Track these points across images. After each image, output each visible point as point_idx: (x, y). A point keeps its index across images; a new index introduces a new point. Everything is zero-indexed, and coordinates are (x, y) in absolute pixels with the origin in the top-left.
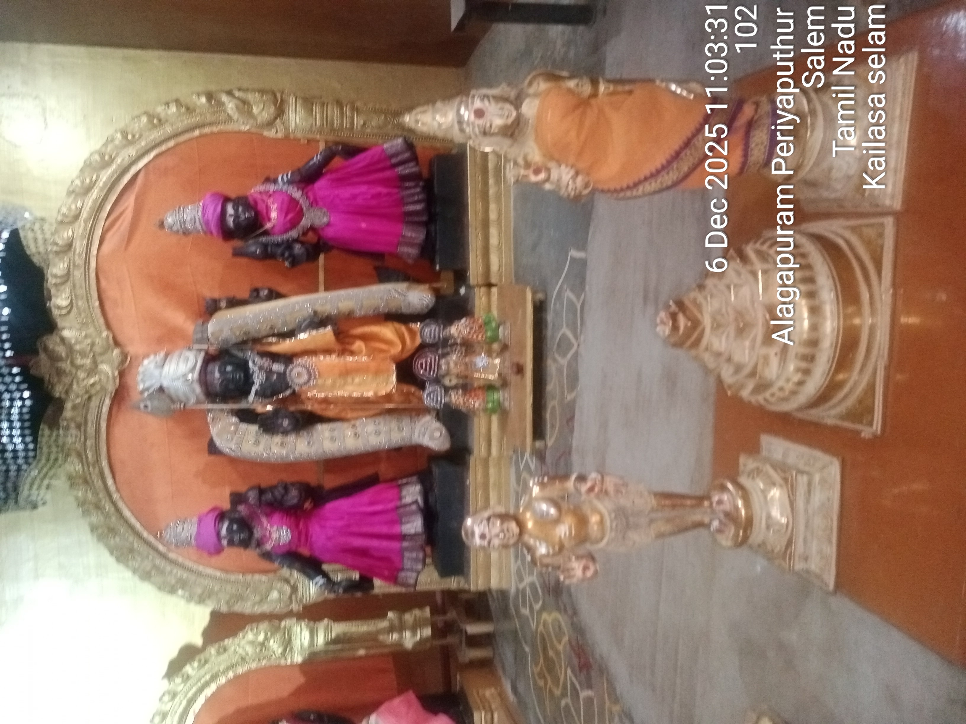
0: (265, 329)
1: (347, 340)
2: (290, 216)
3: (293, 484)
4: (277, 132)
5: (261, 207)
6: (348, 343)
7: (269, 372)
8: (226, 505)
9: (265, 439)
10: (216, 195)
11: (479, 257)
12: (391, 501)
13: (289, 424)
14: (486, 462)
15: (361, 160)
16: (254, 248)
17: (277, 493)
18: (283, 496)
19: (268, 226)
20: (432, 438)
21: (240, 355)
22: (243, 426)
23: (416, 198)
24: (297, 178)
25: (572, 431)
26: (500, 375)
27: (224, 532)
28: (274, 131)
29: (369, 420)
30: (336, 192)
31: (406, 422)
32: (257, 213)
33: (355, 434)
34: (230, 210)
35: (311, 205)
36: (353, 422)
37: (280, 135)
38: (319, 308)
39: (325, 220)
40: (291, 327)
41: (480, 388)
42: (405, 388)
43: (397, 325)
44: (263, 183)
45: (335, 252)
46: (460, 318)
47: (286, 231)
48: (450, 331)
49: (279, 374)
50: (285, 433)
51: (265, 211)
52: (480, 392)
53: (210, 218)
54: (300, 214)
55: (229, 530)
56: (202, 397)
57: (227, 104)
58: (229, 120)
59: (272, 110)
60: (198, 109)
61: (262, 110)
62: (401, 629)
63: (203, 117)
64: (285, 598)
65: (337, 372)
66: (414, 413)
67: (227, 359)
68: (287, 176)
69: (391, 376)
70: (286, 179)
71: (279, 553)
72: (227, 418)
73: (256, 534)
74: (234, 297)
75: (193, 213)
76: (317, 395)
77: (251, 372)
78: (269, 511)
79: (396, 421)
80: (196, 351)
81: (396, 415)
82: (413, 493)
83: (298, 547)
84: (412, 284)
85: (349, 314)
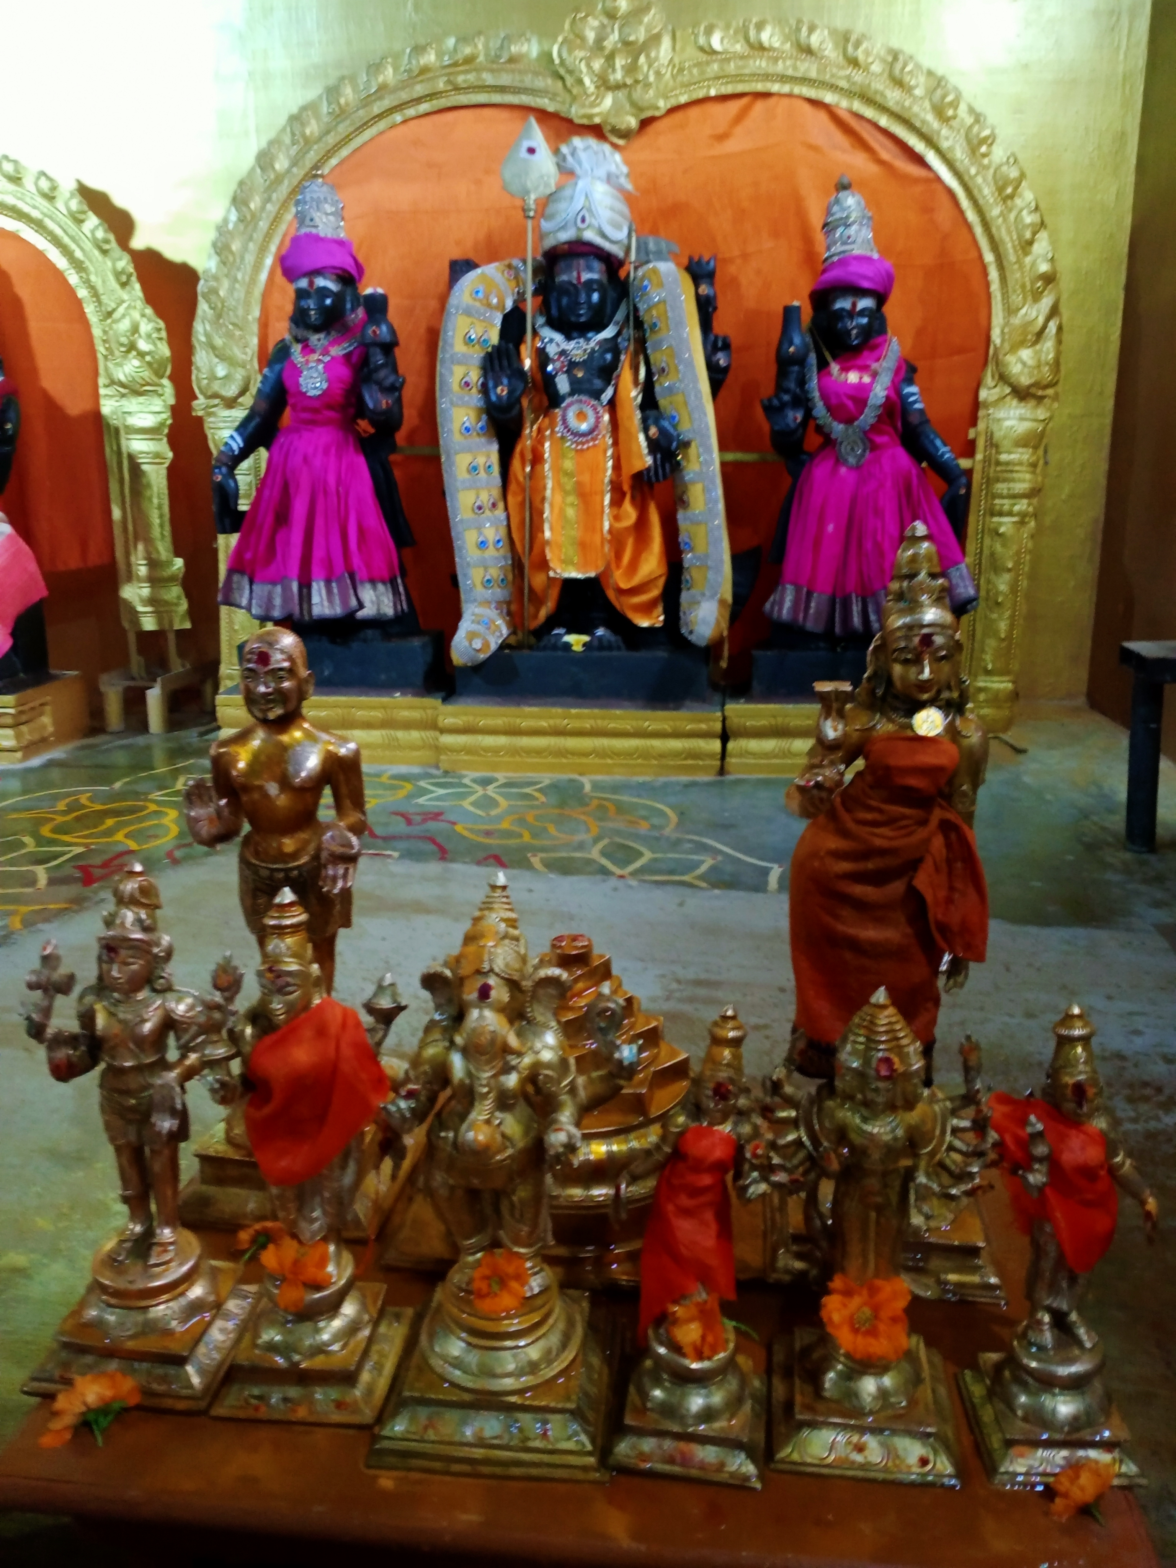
0: (658, 358)
1: (637, 496)
2: (850, 404)
3: (399, 401)
4: (990, 388)
5: (866, 357)
6: (633, 499)
9: (476, 356)
10: (888, 280)
11: (773, 720)
12: (364, 563)
13: (499, 397)
14: (433, 725)
15: (940, 524)
16: (798, 341)
17: (382, 374)
18: (379, 383)
19: (835, 368)
20: (472, 636)
21: (618, 317)
22: (499, 321)
24: (914, 420)
25: (479, 863)
27: (321, 282)
28: (993, 383)
29: (503, 532)
31: (499, 593)
32: (857, 350)
33: (480, 508)
34: (864, 303)
35: (866, 435)
36: (501, 505)
38: (693, 450)
40: (663, 402)
42: (554, 593)
43: (661, 582)
47: (824, 396)
50: (485, 390)
51: (859, 362)
53: (851, 269)
55: (324, 292)
56: (550, 247)
57: (1036, 306)
58: (1010, 311)
59: (1025, 381)
60: (1028, 260)
61: (1024, 364)
62: (154, 580)
63: (1016, 267)
64: (216, 387)
65: (586, 478)
66: (514, 607)
67: (612, 294)
68: (915, 402)
69: (578, 570)
70: (912, 399)
71: (285, 376)
72: (510, 292)
73: (317, 337)
74: (715, 309)
75: (859, 240)
76: (547, 445)
77: (590, 335)
78: (354, 359)
79: (502, 577)
80: (626, 242)
81: (510, 577)
82: (379, 603)
83: (294, 407)
84: (728, 610)
85: (684, 502)
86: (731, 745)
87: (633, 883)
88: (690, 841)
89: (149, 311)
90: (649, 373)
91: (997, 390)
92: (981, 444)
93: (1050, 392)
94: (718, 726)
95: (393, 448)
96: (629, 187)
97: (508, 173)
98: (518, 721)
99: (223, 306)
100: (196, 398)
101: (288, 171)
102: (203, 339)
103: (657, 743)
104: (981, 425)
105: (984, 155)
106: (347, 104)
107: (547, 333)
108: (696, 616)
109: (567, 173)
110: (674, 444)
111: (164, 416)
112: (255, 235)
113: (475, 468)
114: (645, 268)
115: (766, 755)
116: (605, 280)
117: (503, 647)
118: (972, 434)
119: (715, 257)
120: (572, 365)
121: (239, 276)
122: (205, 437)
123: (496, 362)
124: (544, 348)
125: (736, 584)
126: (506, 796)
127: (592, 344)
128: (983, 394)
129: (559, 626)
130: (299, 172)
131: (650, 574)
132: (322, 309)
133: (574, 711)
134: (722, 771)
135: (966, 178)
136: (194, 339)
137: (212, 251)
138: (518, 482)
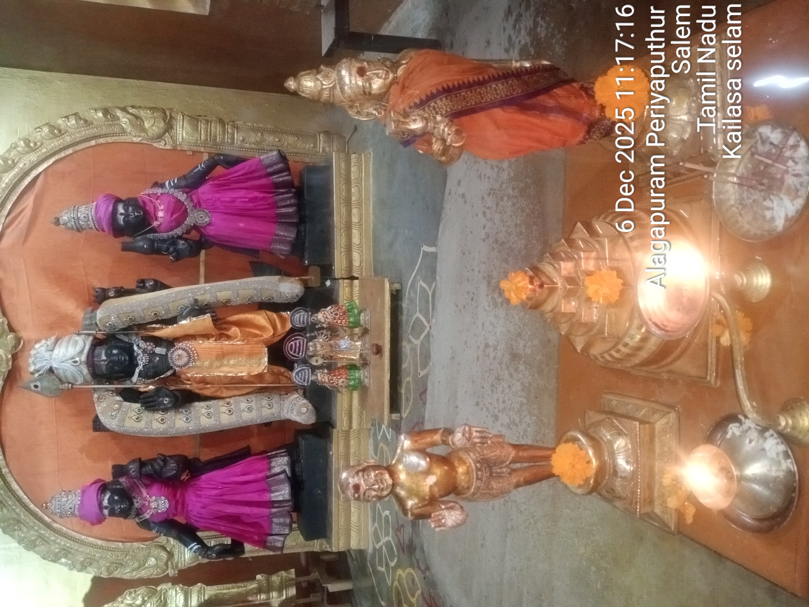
0: (149, 318)
1: (224, 326)
2: (175, 216)
3: (171, 457)
4: (166, 144)
5: (150, 207)
6: (225, 329)
7: (153, 354)
8: (109, 478)
9: (147, 416)
10: (109, 197)
11: (343, 254)
12: (261, 472)
13: (169, 403)
14: (347, 434)
15: (240, 169)
16: (141, 243)
17: (157, 467)
18: (162, 468)
19: (155, 224)
20: (299, 413)
21: (126, 339)
22: (127, 404)
23: (288, 202)
24: (183, 183)
25: (425, 403)
26: (361, 355)
27: (105, 502)
28: (163, 143)
29: (242, 398)
30: (218, 195)
31: (275, 398)
32: (146, 212)
33: (230, 411)
34: (121, 209)
35: (195, 206)
36: (227, 400)
37: (168, 147)
38: (199, 298)
39: (207, 219)
40: (173, 314)
41: (343, 367)
42: (276, 369)
43: (269, 313)
44: (152, 187)
45: (215, 249)
46: (326, 307)
47: (172, 229)
48: (317, 317)
49: (160, 355)
50: (165, 410)
51: (152, 210)
52: (342, 371)
53: (102, 216)
54: (185, 214)
55: (111, 501)
56: (89, 377)
57: (121, 119)
58: (124, 133)
59: (162, 125)
60: (95, 123)
61: (153, 125)
62: (269, 590)
63: (99, 129)
64: (161, 564)
65: (214, 354)
67: (113, 343)
68: (174, 182)
69: (264, 358)
70: (172, 184)
71: (157, 521)
72: (112, 398)
73: (136, 504)
74: (122, 287)
75: (87, 212)
76: (195, 375)
77: (136, 354)
78: (148, 482)
79: (266, 398)
80: (85, 336)
81: (267, 393)
82: (282, 464)
83: (175, 515)
84: (284, 277)
85: (227, 302)
87: (434, 321)
88: (409, 293)
90: (157, 322)
91: (166, 140)
92: (195, 148)
93: (168, 114)
94: (347, 281)
95: (197, 459)
99: (115, 563)
100: (168, 574)
102: (134, 573)
104: (185, 148)
108: (288, 293)
111: (178, 589)
112: (75, 548)
113: (208, 414)
114: (99, 325)
115: (361, 257)
116: (105, 347)
118: (190, 153)
121: (99, 555)
122: (190, 568)
123: (151, 404)
125: (270, 274)
131: (265, 318)
136: (135, 578)
137: (84, 571)
138: (216, 391)
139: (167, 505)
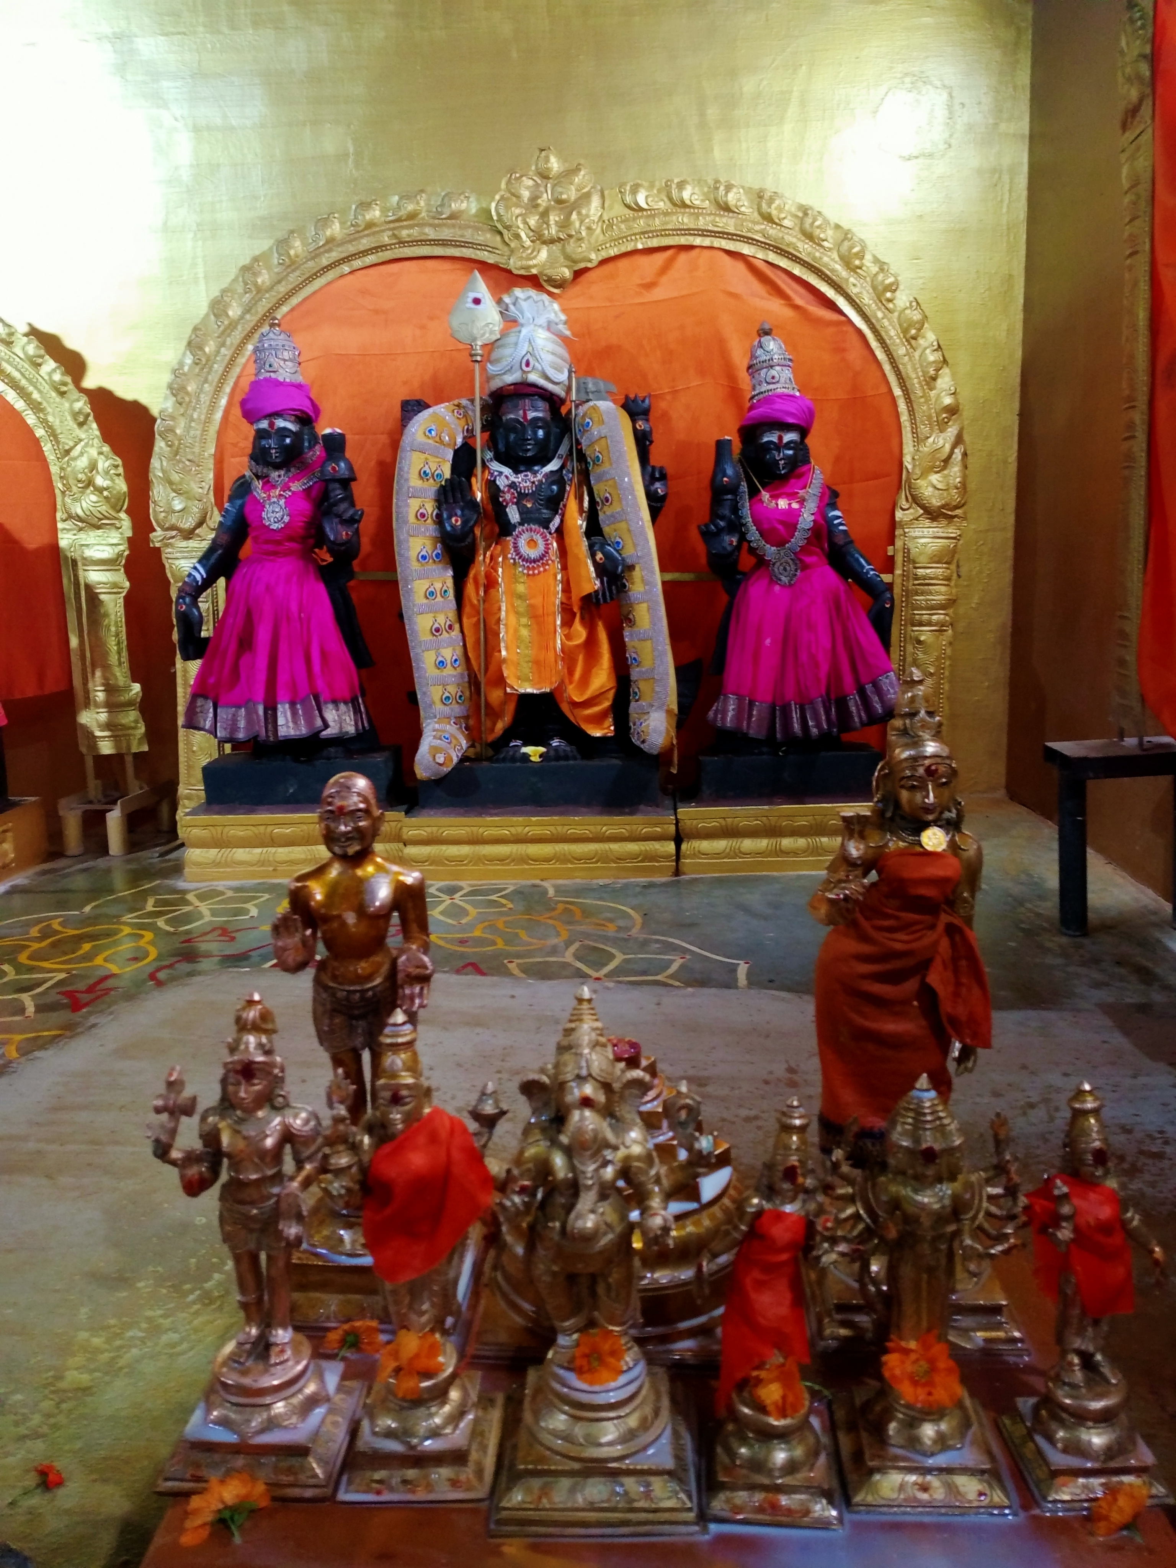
0: (600, 489)
1: (587, 616)
2: (780, 527)
3: (357, 532)
4: (905, 510)
5: (793, 485)
6: (582, 619)
7: (536, 498)
9: (429, 489)
10: (809, 416)
11: (721, 821)
12: (329, 687)
13: (452, 526)
14: (394, 837)
15: (868, 636)
16: (730, 472)
17: (343, 506)
18: (339, 516)
19: (765, 496)
20: (435, 751)
22: (450, 455)
23: (811, 723)
24: (839, 541)
25: (458, 972)
27: (281, 423)
28: (906, 505)
29: (459, 651)
30: (819, 600)
31: (457, 710)
32: (785, 478)
33: (437, 630)
34: (789, 437)
36: (457, 626)
38: (637, 574)
40: (606, 529)
42: (511, 708)
43: (611, 695)
47: (757, 522)
49: (531, 512)
50: (439, 520)
51: (788, 490)
53: (777, 406)
55: (284, 432)
56: (496, 385)
57: (942, 435)
58: (919, 440)
59: (936, 502)
60: (933, 393)
61: (935, 488)
62: (112, 706)
63: (922, 400)
64: (173, 520)
65: (538, 601)
66: (471, 722)
67: (555, 430)
68: (841, 524)
69: (533, 686)
70: (836, 522)
71: (247, 510)
72: (460, 430)
73: (277, 473)
74: (651, 442)
75: (782, 380)
76: (500, 570)
77: (536, 468)
78: (314, 493)
79: (459, 694)
80: (567, 383)
81: (467, 693)
82: (341, 722)
83: (255, 540)
84: (675, 719)
85: (630, 620)
86: (684, 846)
87: (611, 985)
88: (657, 941)
89: (106, 449)
90: (593, 502)
91: (911, 511)
92: (899, 559)
93: (958, 512)
94: (672, 828)
95: (351, 575)
96: (568, 333)
97: (455, 321)
98: (481, 830)
99: (180, 444)
100: (154, 530)
101: (242, 317)
102: (161, 475)
103: (615, 847)
104: (899, 543)
105: (890, 301)
106: (297, 256)
107: (495, 466)
108: (648, 725)
109: (511, 322)
110: (620, 568)
111: (122, 548)
112: (210, 377)
113: (432, 593)
114: (586, 406)
115: (718, 855)
116: (548, 417)
117: (463, 759)
118: (890, 551)
119: (650, 395)
120: (522, 496)
121: (195, 416)
122: (163, 567)
123: (450, 495)
124: (495, 481)
125: (680, 695)
126: (474, 904)
127: (539, 477)
128: (899, 515)
129: (516, 738)
130: (252, 319)
131: (602, 687)
132: (284, 449)
133: (534, 819)
134: (677, 872)
135: (874, 321)
136: (151, 476)
137: (168, 392)
138: (472, 605)
139: (275, 526)
